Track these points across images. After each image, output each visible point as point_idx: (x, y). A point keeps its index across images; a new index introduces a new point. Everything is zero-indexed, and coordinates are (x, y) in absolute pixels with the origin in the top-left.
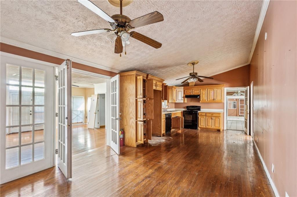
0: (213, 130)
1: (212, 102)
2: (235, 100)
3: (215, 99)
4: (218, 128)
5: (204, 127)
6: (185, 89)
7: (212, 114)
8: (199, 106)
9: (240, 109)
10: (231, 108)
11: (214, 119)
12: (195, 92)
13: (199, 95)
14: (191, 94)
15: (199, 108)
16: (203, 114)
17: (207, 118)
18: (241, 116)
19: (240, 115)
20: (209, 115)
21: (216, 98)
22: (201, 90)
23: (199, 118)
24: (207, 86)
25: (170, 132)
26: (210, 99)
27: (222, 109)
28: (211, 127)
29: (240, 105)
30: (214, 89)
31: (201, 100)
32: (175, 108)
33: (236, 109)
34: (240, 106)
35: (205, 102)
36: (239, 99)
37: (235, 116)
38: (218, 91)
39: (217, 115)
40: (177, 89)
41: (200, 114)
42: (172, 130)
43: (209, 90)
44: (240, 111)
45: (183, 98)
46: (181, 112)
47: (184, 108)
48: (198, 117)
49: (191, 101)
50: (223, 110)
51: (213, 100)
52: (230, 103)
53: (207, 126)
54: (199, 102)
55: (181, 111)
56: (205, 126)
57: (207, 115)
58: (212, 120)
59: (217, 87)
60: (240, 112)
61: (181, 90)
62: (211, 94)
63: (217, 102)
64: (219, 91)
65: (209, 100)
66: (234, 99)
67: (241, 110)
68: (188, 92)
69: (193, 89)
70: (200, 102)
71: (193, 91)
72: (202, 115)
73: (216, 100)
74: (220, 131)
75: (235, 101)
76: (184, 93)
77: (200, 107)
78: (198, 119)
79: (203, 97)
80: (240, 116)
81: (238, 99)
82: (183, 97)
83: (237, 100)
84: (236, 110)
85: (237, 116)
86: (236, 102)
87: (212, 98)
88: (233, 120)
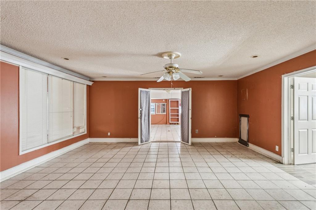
2: (164, 101)
9: (170, 114)
10: (160, 113)
18: (172, 124)
19: (170, 122)
29: (170, 108)
33: (165, 113)
34: (171, 109)
36: (170, 100)
37: (164, 124)
44: (170, 117)
52: (158, 106)
66: (163, 100)
80: (170, 123)
83: (167, 101)
84: (165, 115)
85: (166, 124)
86: (166, 104)
88: (161, 142)
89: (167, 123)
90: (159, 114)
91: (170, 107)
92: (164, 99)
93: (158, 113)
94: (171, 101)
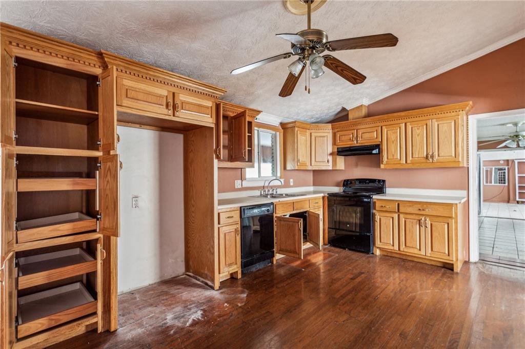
0: (428, 262)
1: (423, 166)
2: (502, 162)
3: (432, 157)
4: (445, 259)
5: (392, 248)
6: (336, 130)
7: (419, 206)
8: (379, 181)
9: (517, 185)
10: (491, 182)
11: (429, 226)
12: (366, 136)
13: (378, 146)
14: (355, 143)
15: (379, 186)
16: (389, 207)
17: (402, 221)
18: (523, 203)
19: (517, 199)
20: (409, 210)
21: (436, 154)
22: (384, 127)
23: (377, 218)
24: (403, 114)
25: (272, 263)
26: (416, 155)
27: (462, 189)
28: (416, 251)
29: (517, 175)
30: (429, 123)
31: (385, 159)
32: (315, 184)
33: (506, 184)
34: (519, 177)
35: (398, 166)
36: (516, 162)
37: (503, 201)
38: (444, 127)
39: (441, 212)
40: (312, 131)
41: (377, 205)
42: (278, 257)
43: (409, 127)
44: (517, 191)
45: (330, 158)
46: (323, 198)
47: (338, 185)
48: (374, 215)
49: (357, 165)
50: (463, 193)
51: (424, 160)
52: (487, 171)
53: (403, 247)
54: (380, 167)
55: (322, 195)
56: (396, 248)
57: (400, 211)
58: (423, 229)
59: (440, 116)
60: (519, 193)
61: (326, 134)
62: (417, 139)
63: (439, 165)
64: (447, 127)
65: (410, 158)
66: (499, 161)
67: (520, 188)
68: (343, 138)
69: (359, 127)
70: (382, 166)
71: (360, 132)
72: (384, 209)
73: (436, 157)
74: (452, 270)
75: (502, 165)
76: (334, 143)
77: (384, 181)
78: (374, 221)
79: (392, 152)
80: (518, 202)
81: (513, 161)
82: (332, 154)
83: (510, 163)
84: (506, 189)
85: (508, 202)
86: (506, 167)
87: (420, 152)
88: (500, 218)
89: (510, 201)
90: (489, 184)
91: (518, 173)
92: (504, 160)
93: (487, 182)
94: (519, 163)
